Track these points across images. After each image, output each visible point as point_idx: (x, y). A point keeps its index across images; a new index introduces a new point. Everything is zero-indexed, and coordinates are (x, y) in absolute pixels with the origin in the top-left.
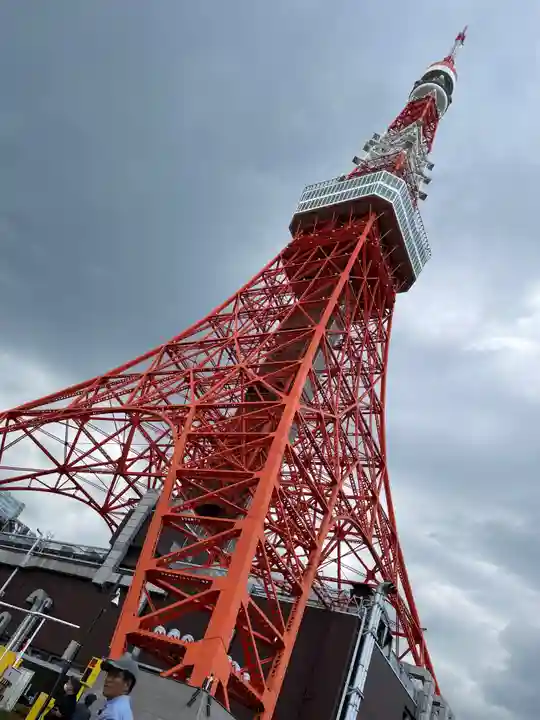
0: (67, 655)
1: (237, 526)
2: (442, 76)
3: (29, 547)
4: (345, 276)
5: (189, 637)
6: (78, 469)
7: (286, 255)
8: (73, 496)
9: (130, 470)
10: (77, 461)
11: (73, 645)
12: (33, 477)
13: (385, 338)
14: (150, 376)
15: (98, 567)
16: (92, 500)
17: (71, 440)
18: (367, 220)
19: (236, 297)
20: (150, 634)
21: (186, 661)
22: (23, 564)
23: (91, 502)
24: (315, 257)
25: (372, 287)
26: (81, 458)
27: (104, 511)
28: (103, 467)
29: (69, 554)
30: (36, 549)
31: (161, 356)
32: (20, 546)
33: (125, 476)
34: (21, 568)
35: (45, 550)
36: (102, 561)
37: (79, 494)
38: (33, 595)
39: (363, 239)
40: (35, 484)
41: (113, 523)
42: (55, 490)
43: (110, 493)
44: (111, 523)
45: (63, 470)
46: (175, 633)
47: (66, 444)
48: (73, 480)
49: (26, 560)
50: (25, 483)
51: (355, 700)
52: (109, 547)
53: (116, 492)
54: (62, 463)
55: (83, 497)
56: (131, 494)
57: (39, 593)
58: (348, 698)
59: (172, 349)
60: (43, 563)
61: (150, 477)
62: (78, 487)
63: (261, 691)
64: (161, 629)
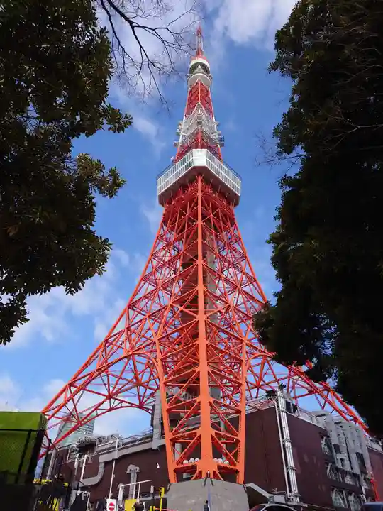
0: (152, 491)
1: (198, 401)
2: (199, 66)
3: (114, 447)
4: (200, 222)
5: (197, 459)
6: (117, 393)
7: (165, 222)
8: (122, 407)
9: (143, 381)
10: (113, 390)
11: (152, 487)
12: (96, 409)
13: (238, 239)
14: (128, 329)
15: (152, 441)
16: (132, 404)
17: (106, 382)
18: (197, 182)
19: (150, 259)
20: (182, 466)
21: (198, 470)
22: (116, 458)
23: (132, 405)
24: (180, 217)
25: (218, 218)
26: (115, 388)
27: (141, 406)
28: (127, 386)
29: (135, 441)
30: (118, 446)
31: (128, 313)
32: (110, 449)
33: (142, 385)
34: (116, 460)
35: (123, 444)
36: (152, 437)
37: (124, 404)
38: (129, 470)
39: (200, 195)
40: (99, 412)
41: (149, 409)
42: (111, 409)
43: (139, 396)
44: (148, 410)
45: (110, 397)
46: (192, 460)
47: (105, 384)
48: (118, 399)
49: (116, 455)
50: (95, 414)
51: (287, 444)
52: (152, 428)
53: (142, 394)
54: (107, 394)
55: (127, 404)
56: (149, 392)
57: (131, 467)
58: (284, 445)
59: (131, 306)
60: (125, 452)
61: (155, 379)
62: (122, 401)
63: (235, 465)
64: (185, 462)
